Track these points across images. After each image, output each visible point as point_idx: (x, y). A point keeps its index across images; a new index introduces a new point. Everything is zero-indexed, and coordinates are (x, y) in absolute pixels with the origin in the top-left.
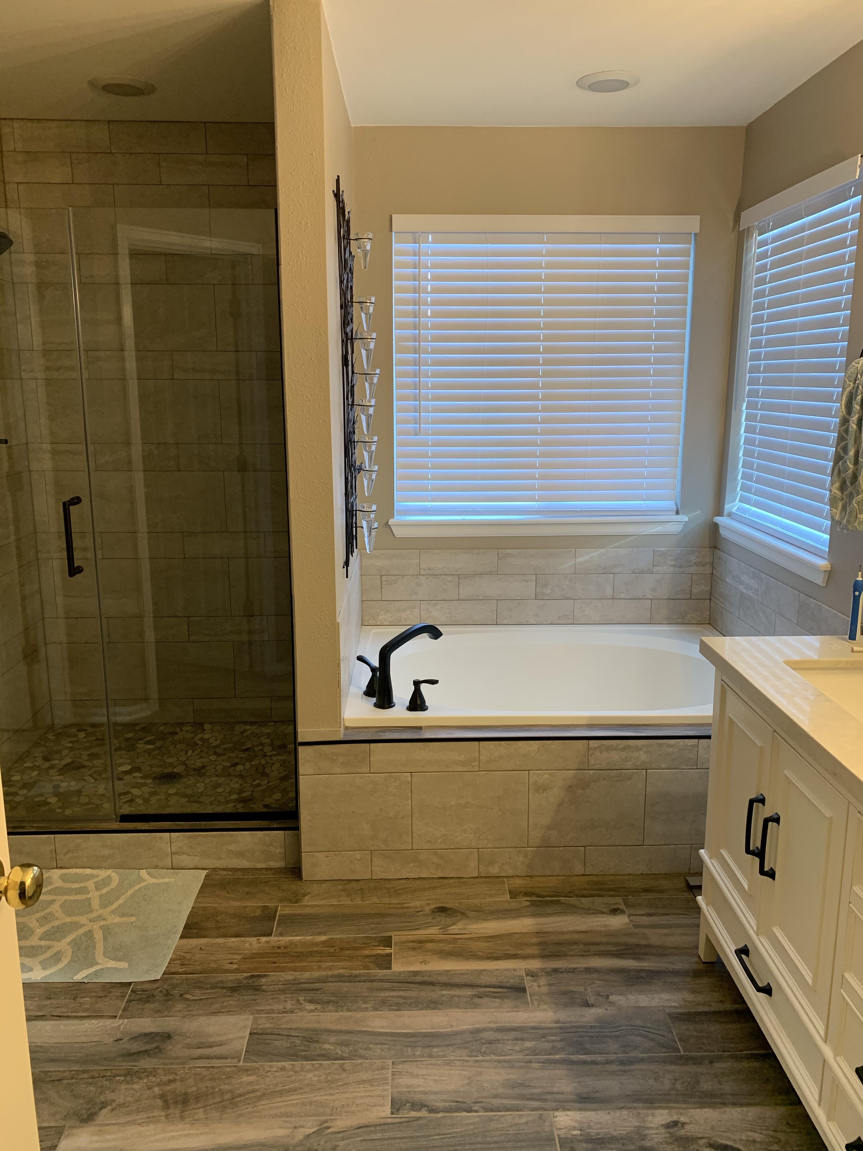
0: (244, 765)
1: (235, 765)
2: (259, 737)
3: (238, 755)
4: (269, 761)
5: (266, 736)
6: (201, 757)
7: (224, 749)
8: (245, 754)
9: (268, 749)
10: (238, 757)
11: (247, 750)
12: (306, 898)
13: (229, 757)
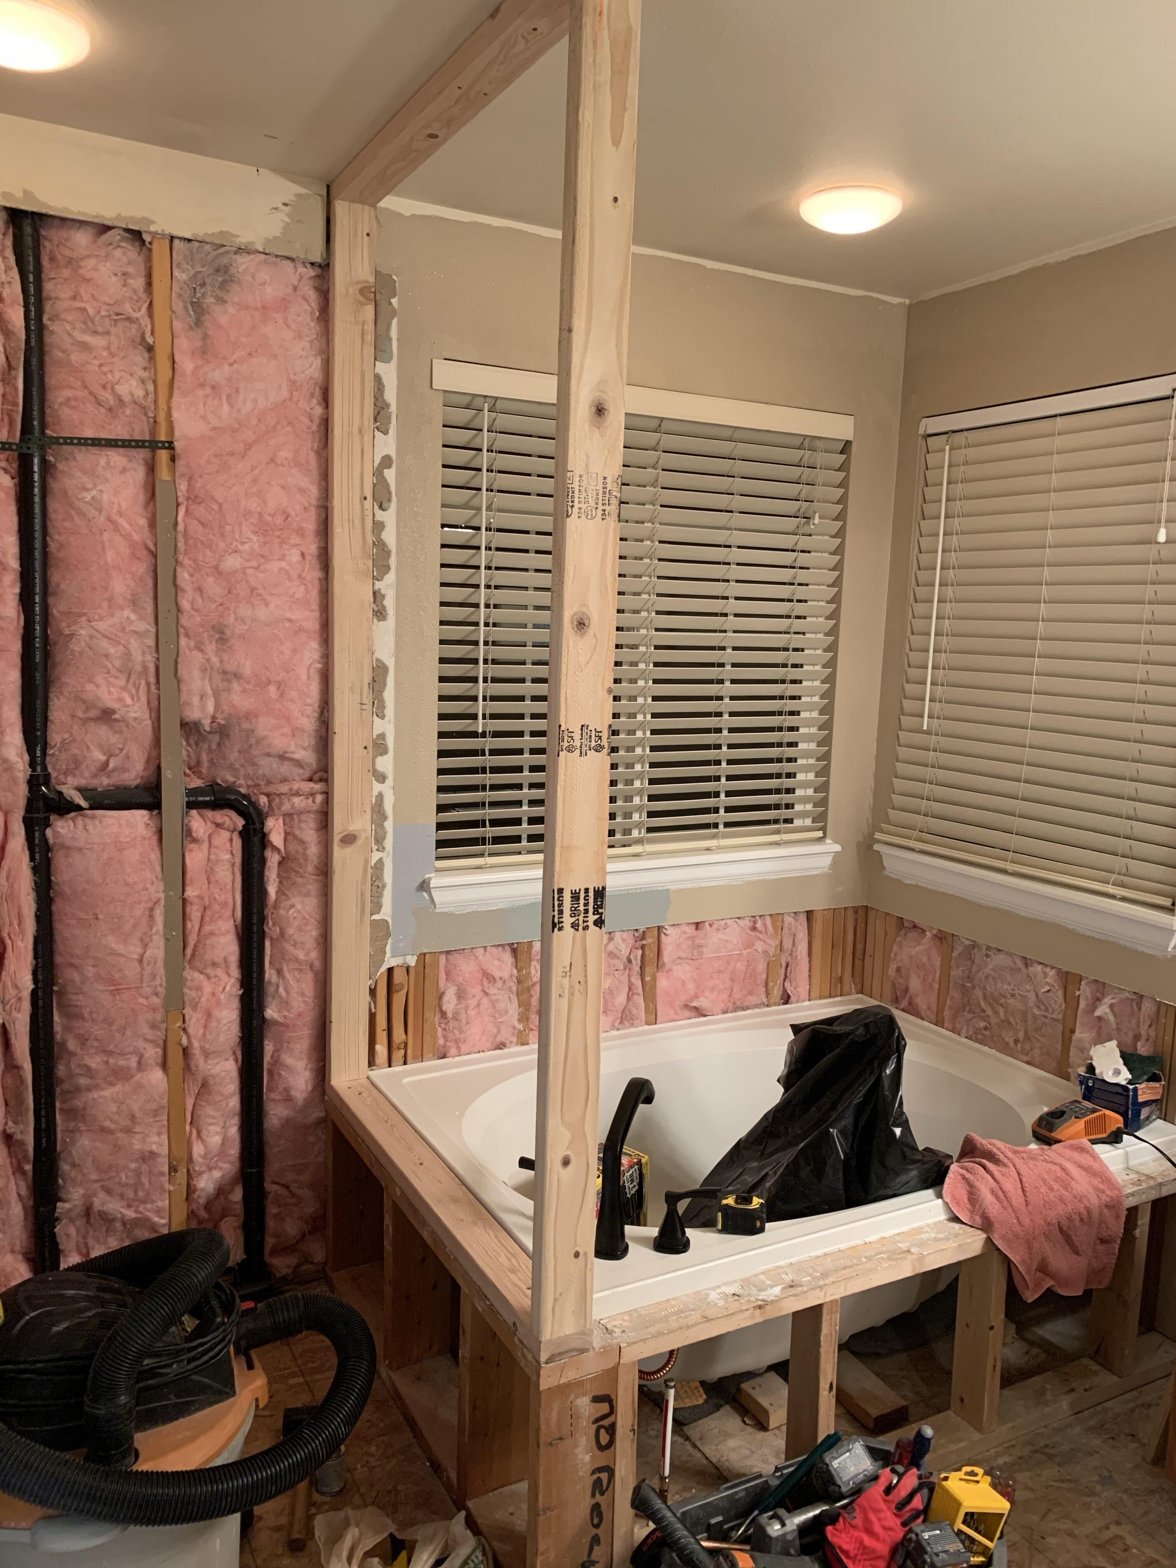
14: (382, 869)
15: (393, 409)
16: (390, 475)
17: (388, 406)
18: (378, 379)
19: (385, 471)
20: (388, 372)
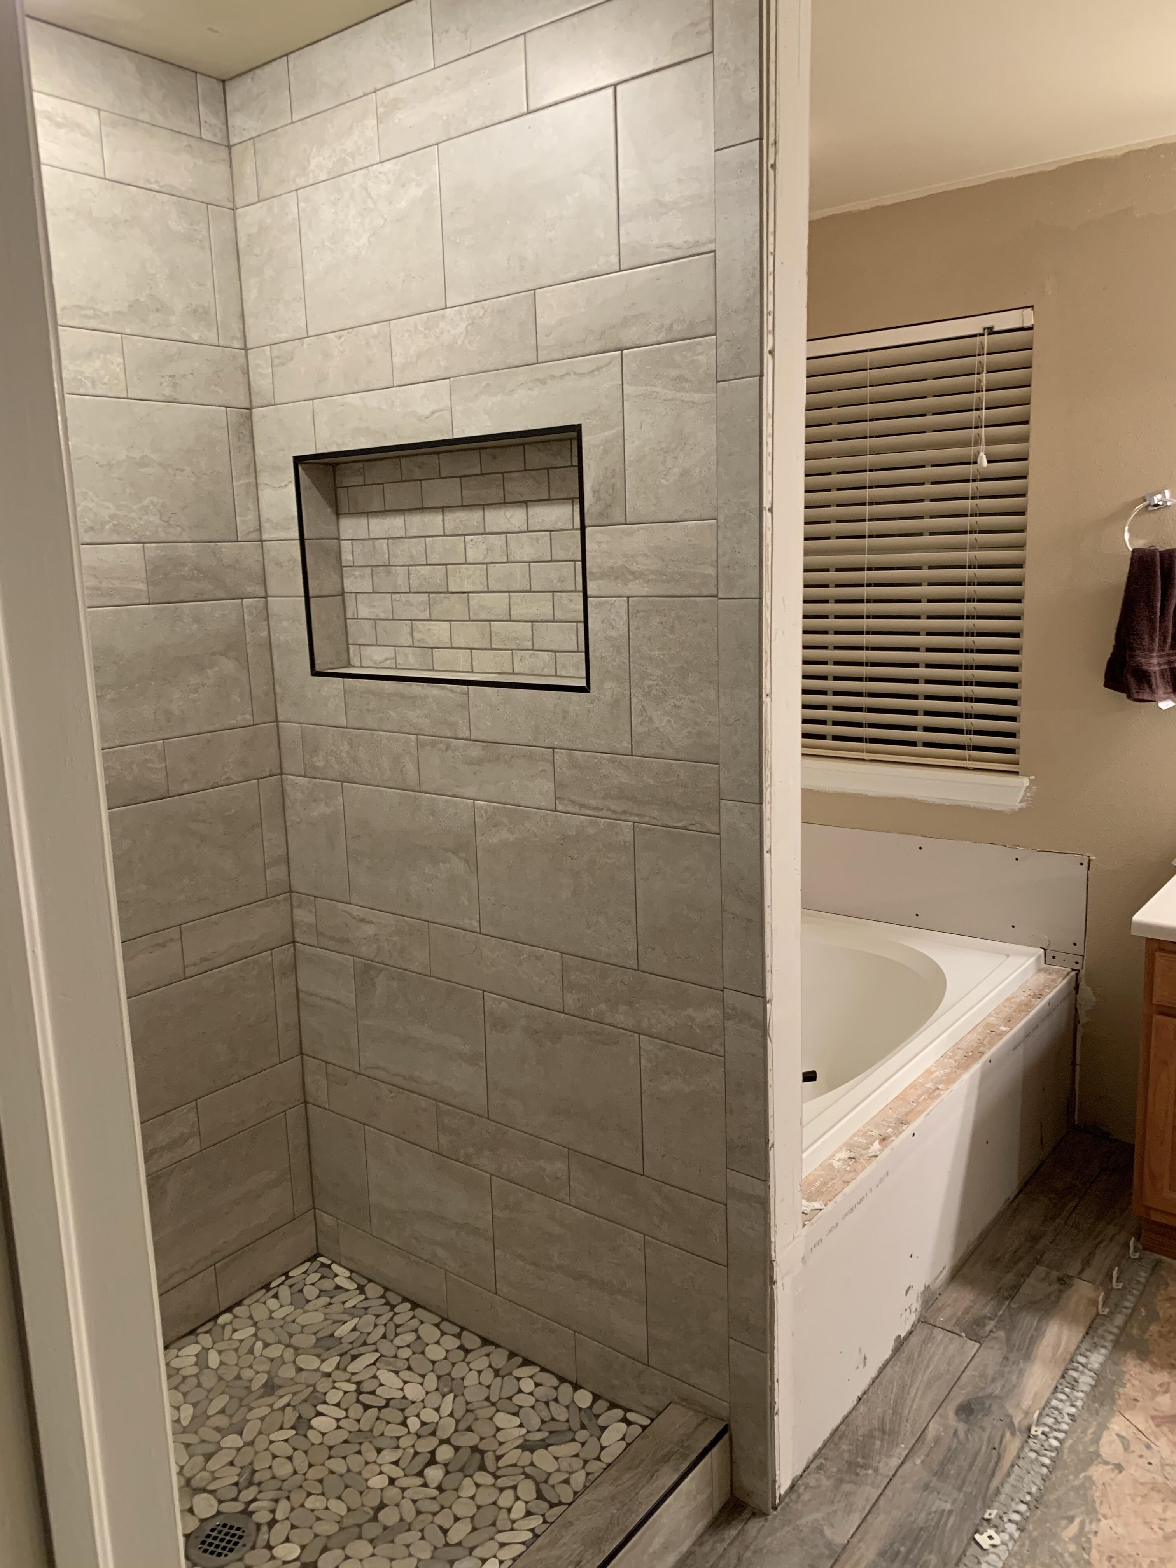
0: (319, 1414)
1: (302, 1425)
2: (251, 1351)
3: (271, 1406)
4: (356, 1378)
5: (259, 1345)
6: (208, 1457)
7: (222, 1411)
8: (282, 1396)
9: (309, 1362)
10: (283, 1409)
11: (270, 1388)
13: (262, 1419)
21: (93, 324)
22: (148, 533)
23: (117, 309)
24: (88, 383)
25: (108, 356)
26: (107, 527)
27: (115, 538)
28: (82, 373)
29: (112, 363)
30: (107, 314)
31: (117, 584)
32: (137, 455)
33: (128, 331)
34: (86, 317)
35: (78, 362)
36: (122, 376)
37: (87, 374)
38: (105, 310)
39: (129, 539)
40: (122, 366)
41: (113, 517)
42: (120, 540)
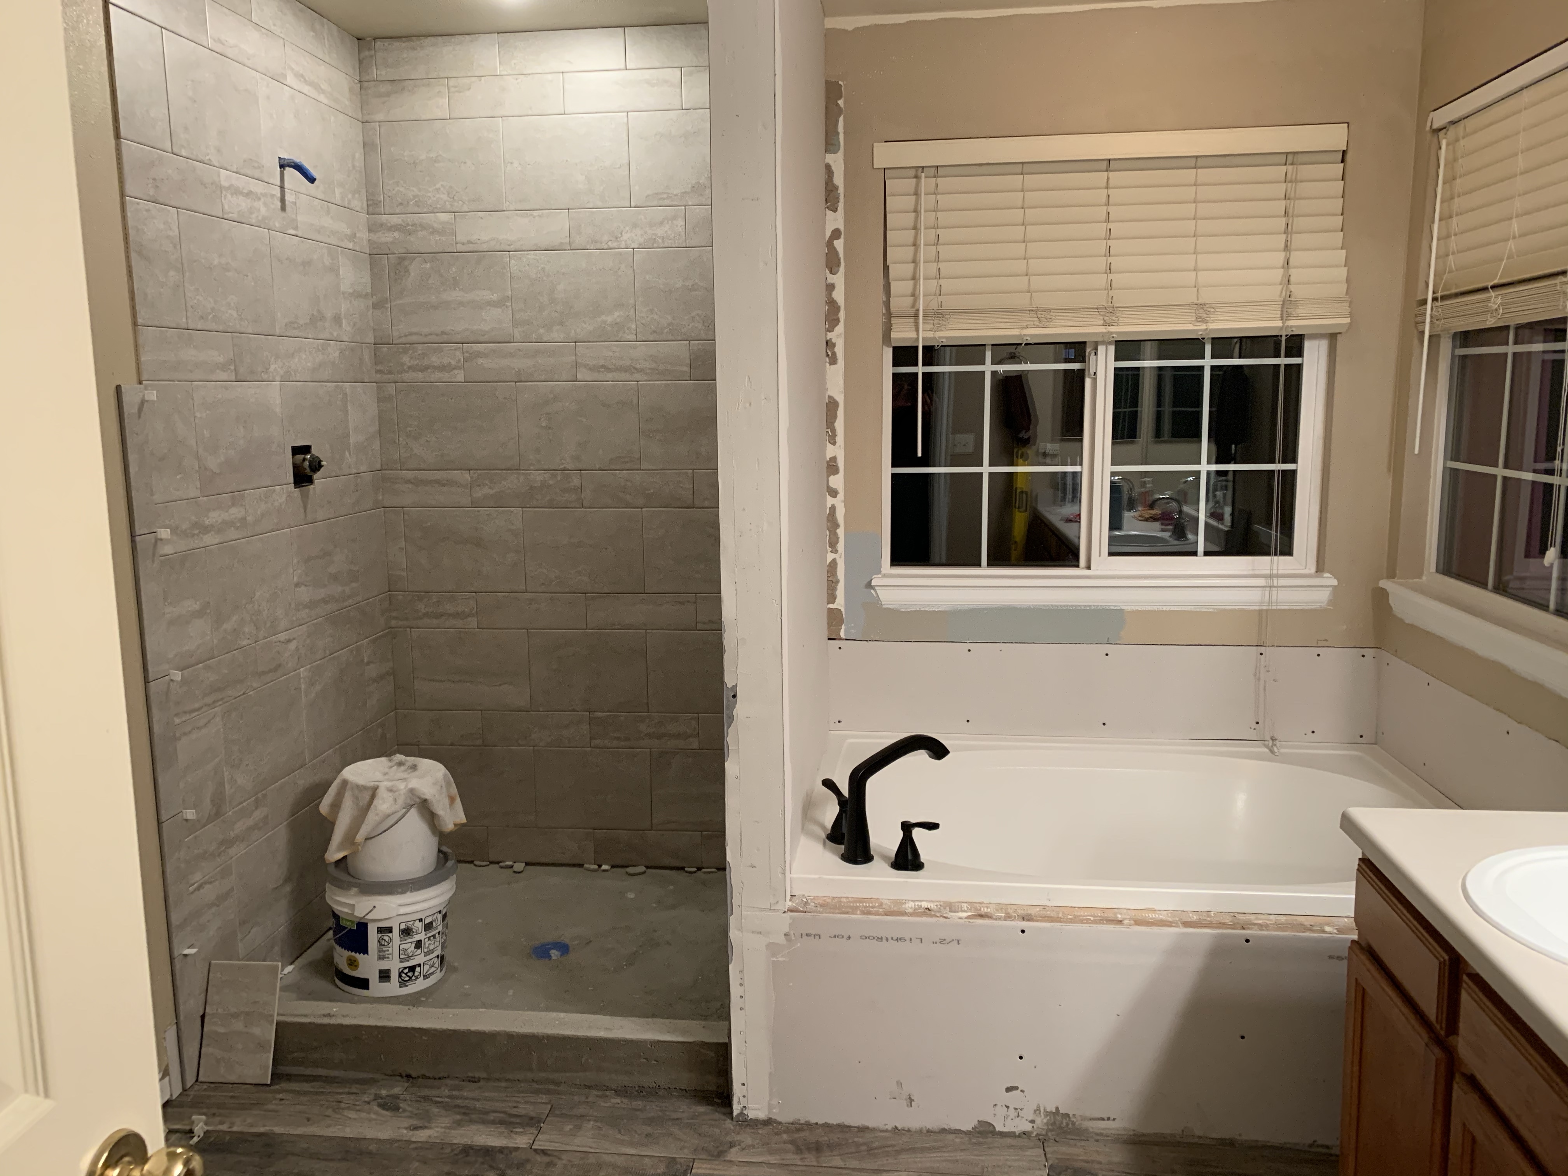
12: (734, 1150)
14: (836, 568)
15: (841, 190)
16: (839, 244)
17: (837, 188)
18: (828, 167)
19: (836, 243)
20: (837, 161)
21: (667, 202)
22: (693, 334)
23: (683, 191)
24: (660, 241)
25: (675, 222)
26: (666, 331)
27: (671, 337)
28: (656, 235)
29: (677, 226)
30: (676, 195)
31: (669, 367)
32: (689, 283)
33: (690, 203)
34: (663, 199)
35: (655, 228)
36: (683, 234)
37: (659, 235)
38: (675, 193)
39: (679, 338)
40: (683, 227)
41: (669, 324)
42: (674, 339)
